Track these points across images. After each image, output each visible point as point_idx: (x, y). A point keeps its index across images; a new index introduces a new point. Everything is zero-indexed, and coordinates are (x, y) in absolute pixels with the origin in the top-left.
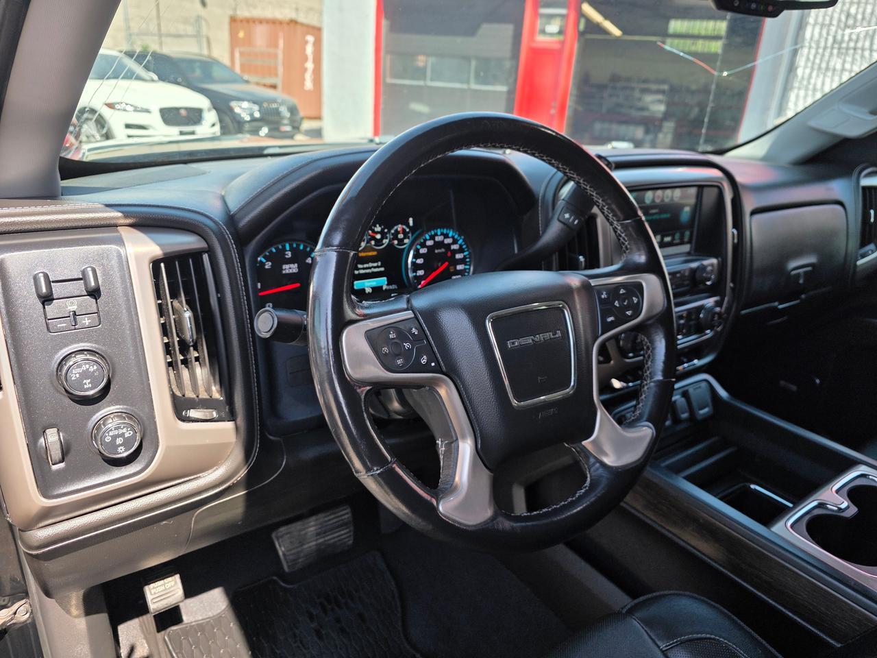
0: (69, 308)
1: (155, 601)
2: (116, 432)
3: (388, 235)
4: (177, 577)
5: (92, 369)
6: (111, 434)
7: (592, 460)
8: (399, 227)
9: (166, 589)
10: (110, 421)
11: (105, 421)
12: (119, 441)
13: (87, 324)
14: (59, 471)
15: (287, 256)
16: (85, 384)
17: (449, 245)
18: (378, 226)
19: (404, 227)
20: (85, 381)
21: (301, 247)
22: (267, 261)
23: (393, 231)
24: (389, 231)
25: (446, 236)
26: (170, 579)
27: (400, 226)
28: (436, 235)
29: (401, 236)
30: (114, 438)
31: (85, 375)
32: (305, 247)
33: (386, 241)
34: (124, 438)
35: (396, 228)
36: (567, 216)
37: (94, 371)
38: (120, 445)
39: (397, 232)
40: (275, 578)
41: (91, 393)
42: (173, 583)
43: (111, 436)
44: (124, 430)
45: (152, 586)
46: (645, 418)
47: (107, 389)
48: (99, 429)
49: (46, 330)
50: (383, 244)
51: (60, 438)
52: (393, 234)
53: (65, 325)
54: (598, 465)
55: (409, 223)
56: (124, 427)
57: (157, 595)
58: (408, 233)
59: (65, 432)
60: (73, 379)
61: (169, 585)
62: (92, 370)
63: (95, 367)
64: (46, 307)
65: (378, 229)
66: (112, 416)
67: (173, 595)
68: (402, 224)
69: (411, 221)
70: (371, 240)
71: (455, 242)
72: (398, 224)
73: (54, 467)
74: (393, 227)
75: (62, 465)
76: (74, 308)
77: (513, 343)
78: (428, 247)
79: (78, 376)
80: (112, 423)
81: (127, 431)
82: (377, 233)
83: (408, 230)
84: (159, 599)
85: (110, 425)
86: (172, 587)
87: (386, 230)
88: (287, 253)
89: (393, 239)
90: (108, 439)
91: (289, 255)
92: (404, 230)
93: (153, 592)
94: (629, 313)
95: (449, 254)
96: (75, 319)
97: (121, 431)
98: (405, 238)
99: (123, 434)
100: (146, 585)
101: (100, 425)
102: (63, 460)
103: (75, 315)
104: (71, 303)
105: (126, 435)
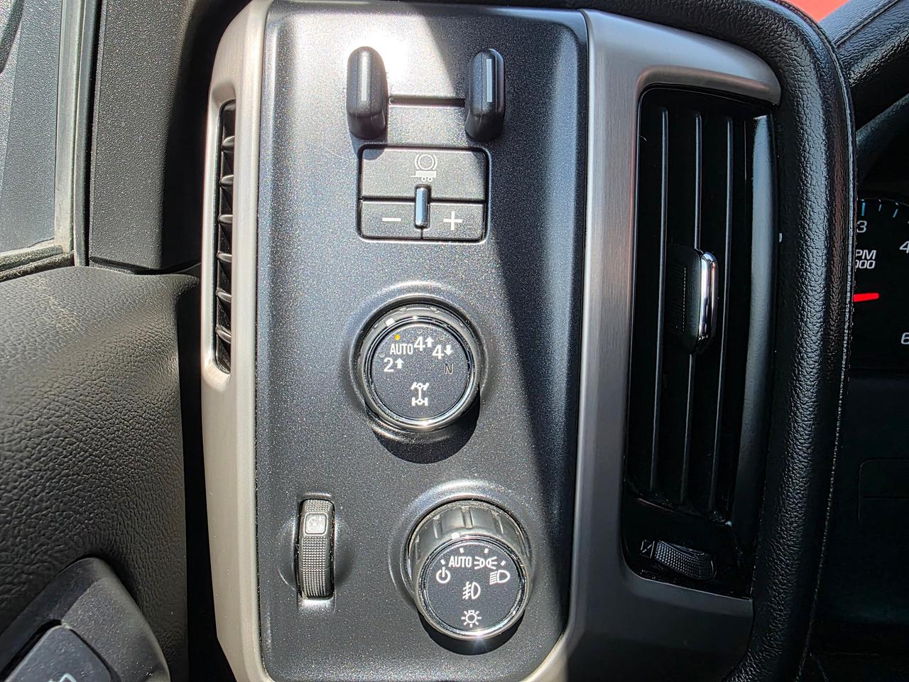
0: (417, 174)
2: (468, 562)
5: (438, 353)
6: (454, 562)
10: (459, 522)
11: (445, 517)
12: (470, 591)
13: (452, 227)
14: (315, 615)
16: (415, 393)
20: (414, 386)
30: (461, 576)
31: (420, 365)
34: (486, 588)
37: (445, 360)
38: (471, 604)
41: (425, 424)
43: (451, 569)
44: (490, 563)
47: (466, 423)
48: (425, 534)
49: (353, 229)
51: (331, 532)
53: (399, 220)
56: (492, 553)
59: (347, 518)
60: (387, 370)
62: (440, 355)
63: (450, 350)
64: (365, 161)
66: (465, 506)
73: (308, 603)
75: (325, 603)
76: (427, 176)
79: (400, 363)
80: (462, 531)
81: (499, 567)
85: (455, 536)
90: (443, 576)
96: (427, 211)
97: (481, 563)
99: (486, 572)
101: (431, 523)
102: (328, 592)
103: (429, 199)
104: (427, 165)
105: (494, 579)
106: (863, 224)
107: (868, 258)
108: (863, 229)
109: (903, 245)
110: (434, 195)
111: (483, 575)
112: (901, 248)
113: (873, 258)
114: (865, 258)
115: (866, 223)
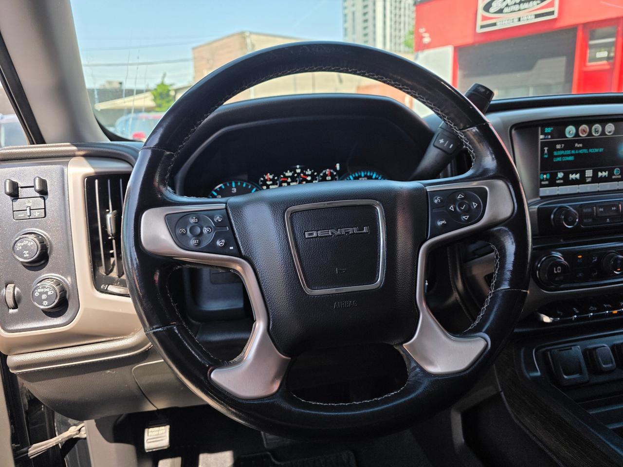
0: (27, 204)
1: (149, 441)
2: (42, 290)
3: (317, 177)
4: (168, 427)
6: (39, 290)
7: (413, 365)
9: (158, 434)
12: (44, 297)
13: (37, 215)
14: (13, 315)
15: (233, 192)
16: (25, 254)
18: (308, 170)
19: (332, 171)
20: (25, 252)
21: (244, 185)
22: (218, 195)
23: (321, 174)
24: (318, 174)
26: (163, 427)
27: (328, 170)
28: (360, 176)
29: (329, 178)
30: (41, 293)
31: (25, 248)
32: (247, 186)
33: (315, 182)
34: (48, 295)
35: (324, 171)
36: (442, 141)
37: (31, 246)
38: (44, 300)
39: (325, 175)
40: (269, 453)
41: (29, 260)
42: (164, 431)
43: (39, 292)
44: (48, 290)
45: (151, 429)
46: (484, 330)
49: (12, 218)
52: (321, 176)
53: (23, 215)
54: (418, 369)
55: (336, 168)
56: (48, 287)
57: (151, 437)
58: (336, 175)
59: (19, 287)
60: (17, 249)
61: (160, 432)
62: (30, 245)
63: (32, 243)
64: (14, 203)
65: (309, 172)
67: (162, 440)
68: (329, 169)
69: (338, 166)
70: (302, 181)
72: (327, 169)
73: (11, 311)
74: (322, 171)
75: (16, 311)
76: (29, 205)
77: (312, 234)
79: (20, 247)
81: (50, 290)
82: (308, 175)
83: (335, 173)
84: (152, 440)
86: (163, 433)
87: (316, 174)
88: (233, 189)
89: (322, 180)
90: (37, 294)
91: (234, 190)
92: (331, 174)
93: (150, 434)
94: (465, 218)
96: (30, 212)
97: (46, 290)
98: (332, 180)
100: (147, 428)
102: (16, 307)
103: (30, 210)
104: (29, 202)
105: (49, 293)
110: (31, 208)
111: (46, 293)
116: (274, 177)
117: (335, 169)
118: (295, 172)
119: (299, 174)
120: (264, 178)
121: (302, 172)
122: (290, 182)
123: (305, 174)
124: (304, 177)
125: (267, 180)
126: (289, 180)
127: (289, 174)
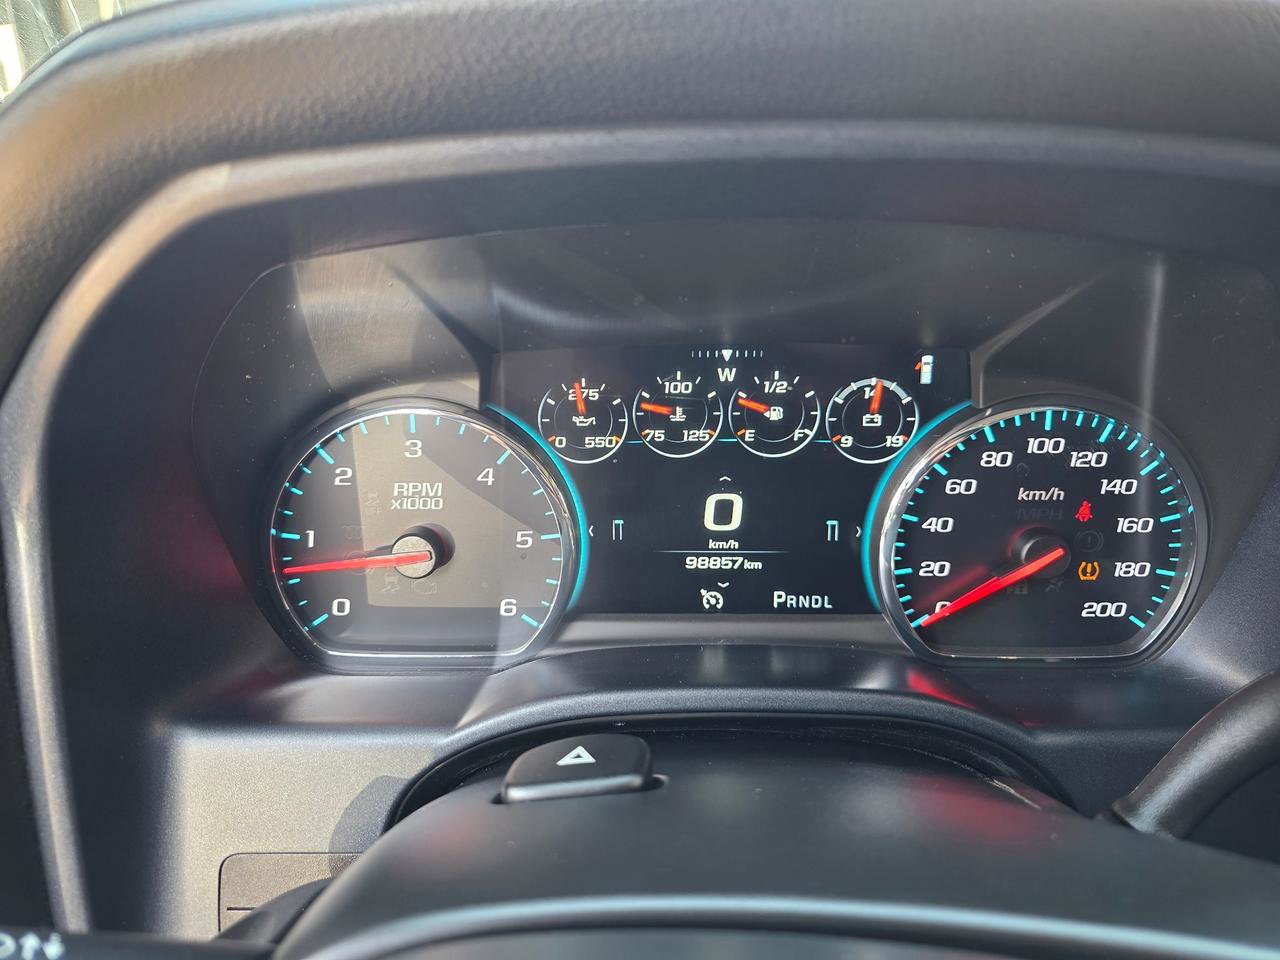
3: (815, 413)
8: (872, 387)
17: (1093, 476)
18: (778, 374)
19: (893, 387)
23: (839, 399)
24: (824, 397)
25: (1082, 439)
27: (875, 381)
28: (1034, 428)
29: (873, 420)
33: (804, 435)
35: (855, 386)
39: (859, 404)
50: (792, 444)
52: (837, 410)
55: (917, 375)
58: (909, 410)
65: (777, 385)
68: (884, 376)
69: (926, 368)
70: (739, 423)
71: (1122, 464)
72: (869, 374)
74: (845, 384)
78: (988, 476)
82: (771, 400)
83: (907, 400)
87: (810, 395)
89: (837, 429)
92: (889, 401)
95: (1084, 512)
98: (889, 428)
106: (415, 445)
107: (431, 494)
108: (416, 452)
109: (481, 476)
112: (479, 479)
113: (439, 494)
114: (427, 495)
115: (420, 444)
116: (605, 398)
117: (911, 381)
118: (711, 380)
119: (726, 390)
120: (560, 396)
121: (743, 381)
122: (680, 426)
123: (757, 394)
124: (753, 405)
125: (572, 408)
126: (679, 416)
127: (679, 386)
